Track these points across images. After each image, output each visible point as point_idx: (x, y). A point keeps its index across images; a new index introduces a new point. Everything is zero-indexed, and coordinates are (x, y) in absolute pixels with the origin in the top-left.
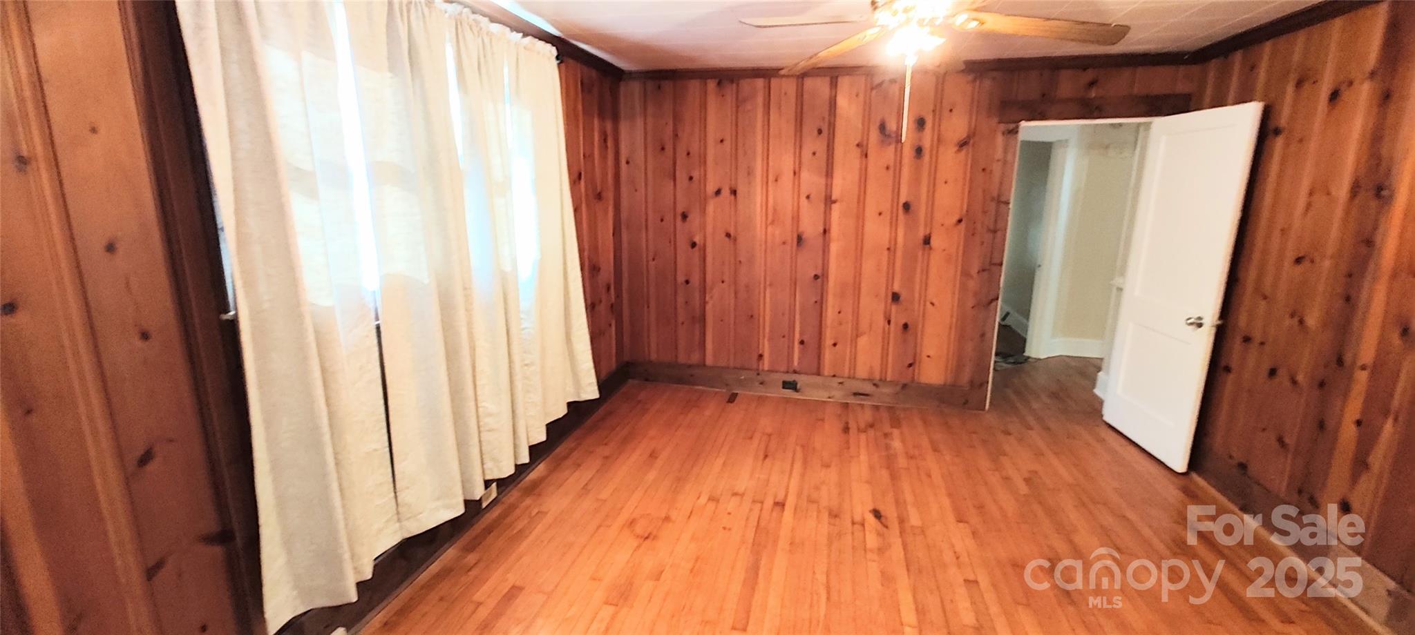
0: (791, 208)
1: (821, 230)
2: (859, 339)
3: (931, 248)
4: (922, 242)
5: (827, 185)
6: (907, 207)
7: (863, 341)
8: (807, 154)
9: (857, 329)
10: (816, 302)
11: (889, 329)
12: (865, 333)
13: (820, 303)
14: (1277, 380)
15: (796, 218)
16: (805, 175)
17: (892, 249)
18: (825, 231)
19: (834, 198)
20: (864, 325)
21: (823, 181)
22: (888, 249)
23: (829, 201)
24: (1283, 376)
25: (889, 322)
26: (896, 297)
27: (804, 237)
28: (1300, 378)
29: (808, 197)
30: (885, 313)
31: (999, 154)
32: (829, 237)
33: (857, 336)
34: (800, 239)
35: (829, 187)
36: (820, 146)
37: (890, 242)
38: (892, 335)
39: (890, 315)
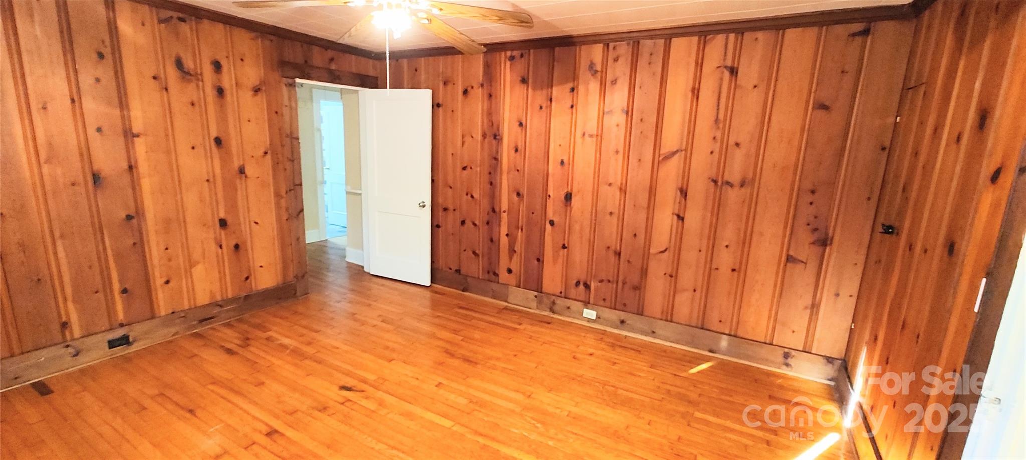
0: (75, 143)
1: (125, 166)
2: (193, 270)
3: (246, 177)
4: (238, 172)
5: (123, 117)
6: (218, 141)
7: (199, 272)
8: (86, 80)
9: (190, 261)
10: (134, 244)
11: (222, 253)
12: (198, 263)
13: (140, 245)
14: (466, 226)
15: (86, 154)
16: (89, 105)
17: (212, 180)
18: (131, 168)
19: (135, 131)
20: (197, 255)
21: (117, 112)
22: (208, 181)
23: (129, 135)
24: (469, 224)
25: (221, 247)
26: (223, 223)
27: (103, 175)
28: (477, 223)
29: (99, 130)
30: (216, 239)
31: (286, 102)
32: (138, 174)
33: (191, 267)
34: (96, 178)
35: (126, 120)
36: (105, 72)
37: (208, 173)
38: (226, 259)
39: (221, 241)
